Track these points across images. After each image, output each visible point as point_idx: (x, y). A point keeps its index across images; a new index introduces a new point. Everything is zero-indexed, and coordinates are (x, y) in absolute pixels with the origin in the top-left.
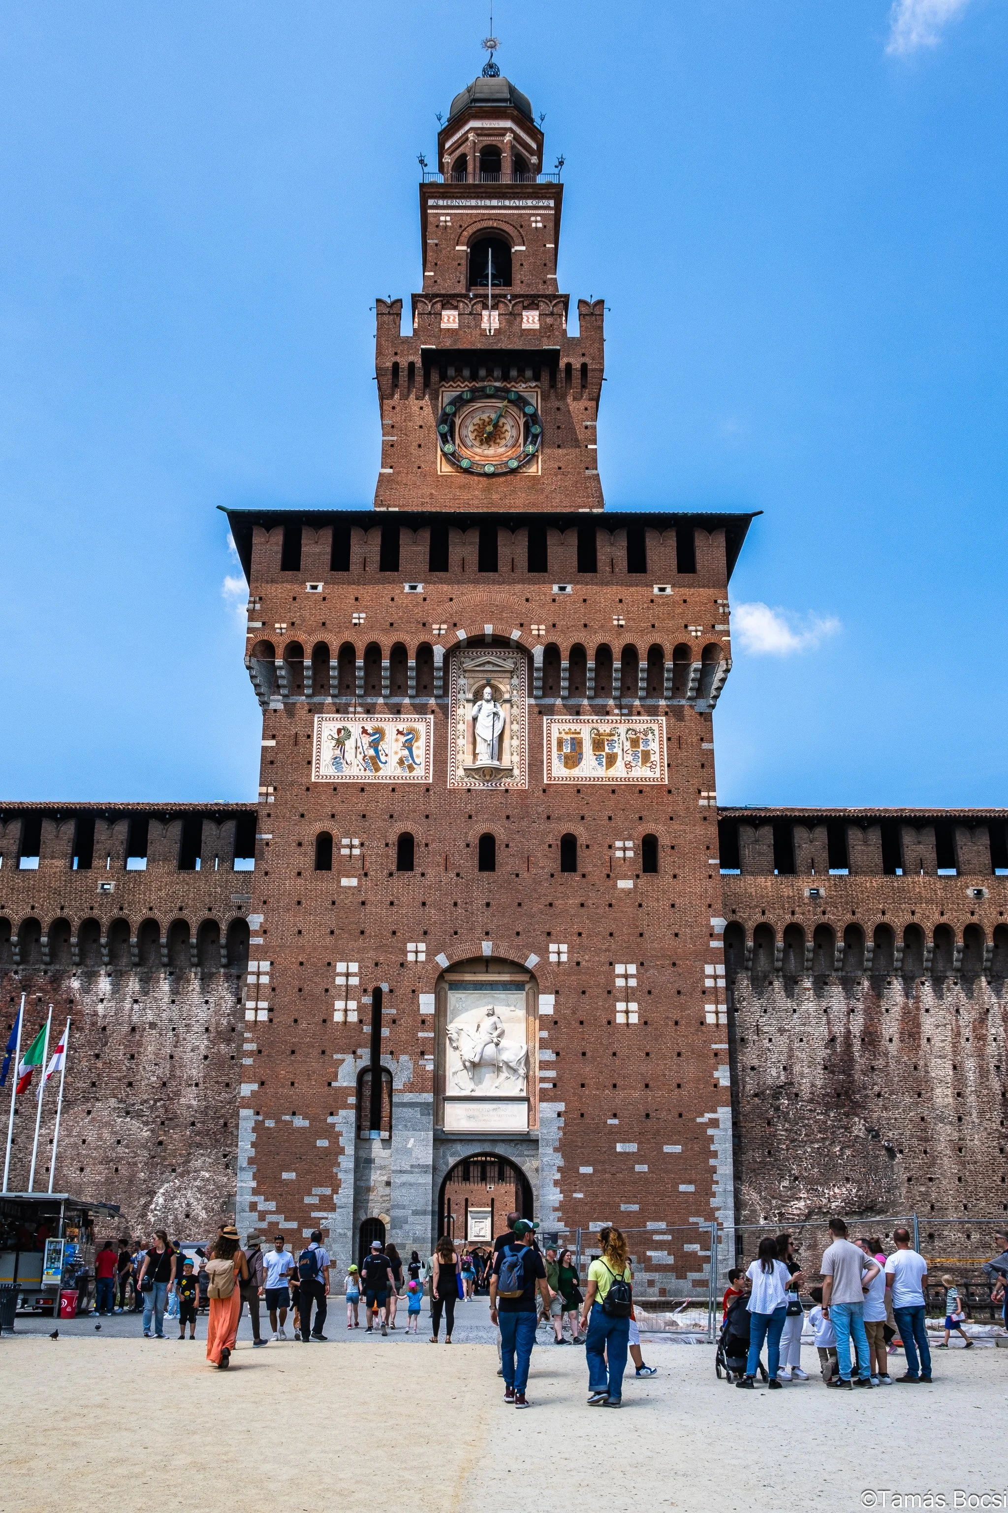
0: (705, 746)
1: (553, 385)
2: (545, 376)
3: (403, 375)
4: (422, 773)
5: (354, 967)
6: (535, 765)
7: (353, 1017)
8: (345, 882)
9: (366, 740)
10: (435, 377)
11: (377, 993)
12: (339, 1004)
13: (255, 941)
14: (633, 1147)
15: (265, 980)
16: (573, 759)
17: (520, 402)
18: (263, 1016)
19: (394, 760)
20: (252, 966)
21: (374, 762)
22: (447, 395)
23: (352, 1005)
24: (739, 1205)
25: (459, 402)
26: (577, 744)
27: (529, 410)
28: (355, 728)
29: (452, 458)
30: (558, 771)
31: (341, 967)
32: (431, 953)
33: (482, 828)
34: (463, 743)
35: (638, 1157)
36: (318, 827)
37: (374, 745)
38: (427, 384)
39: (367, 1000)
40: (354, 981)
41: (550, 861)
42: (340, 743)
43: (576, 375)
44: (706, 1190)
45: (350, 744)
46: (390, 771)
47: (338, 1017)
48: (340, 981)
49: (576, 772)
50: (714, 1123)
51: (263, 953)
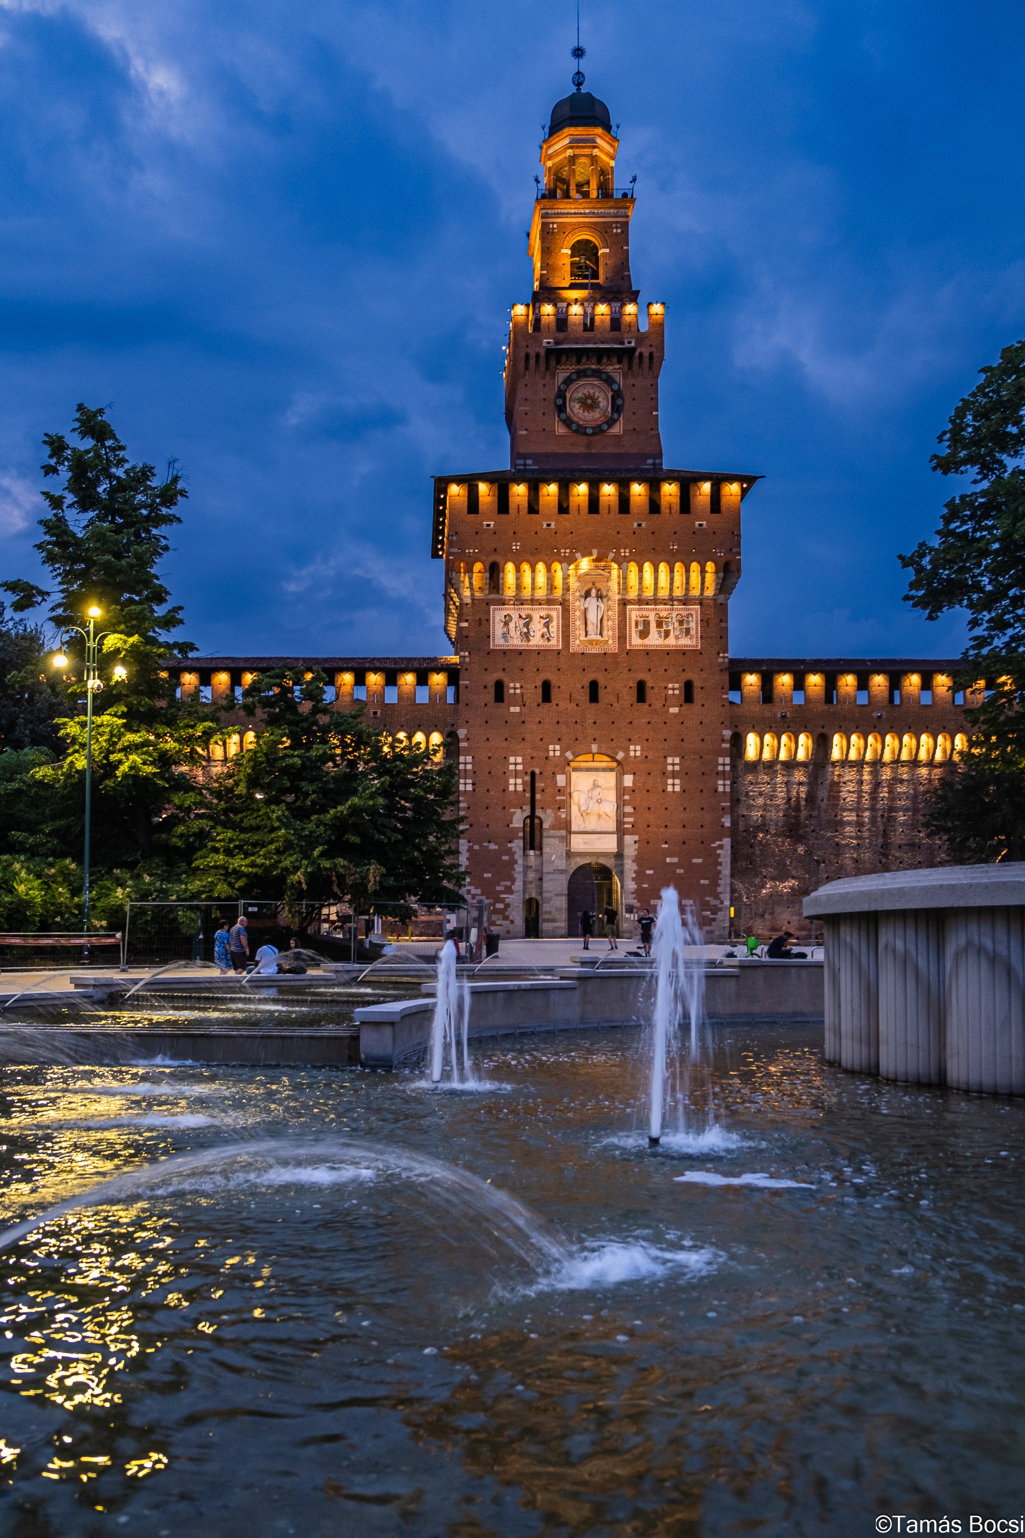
0: (723, 624)
1: (630, 368)
2: (625, 362)
3: (532, 362)
4: (556, 643)
5: (519, 760)
6: (622, 637)
7: (520, 788)
8: (512, 709)
9: (522, 622)
10: (553, 363)
11: (533, 774)
12: (512, 781)
13: (463, 744)
14: (675, 860)
15: (469, 767)
16: (644, 634)
17: (609, 381)
18: (469, 788)
19: (539, 634)
20: (462, 759)
21: (527, 636)
22: (561, 376)
23: (519, 781)
24: (733, 891)
25: (568, 381)
26: (647, 624)
27: (615, 387)
28: (515, 616)
29: (568, 422)
30: (635, 641)
31: (512, 759)
32: (563, 751)
33: (591, 677)
34: (579, 623)
35: (678, 865)
36: (496, 676)
37: (527, 625)
38: (547, 368)
39: (528, 778)
40: (520, 767)
41: (630, 696)
42: (506, 624)
43: (646, 360)
44: (715, 883)
45: (512, 625)
46: (536, 641)
47: (512, 788)
48: (512, 767)
49: (646, 641)
50: (721, 847)
51: (467, 752)
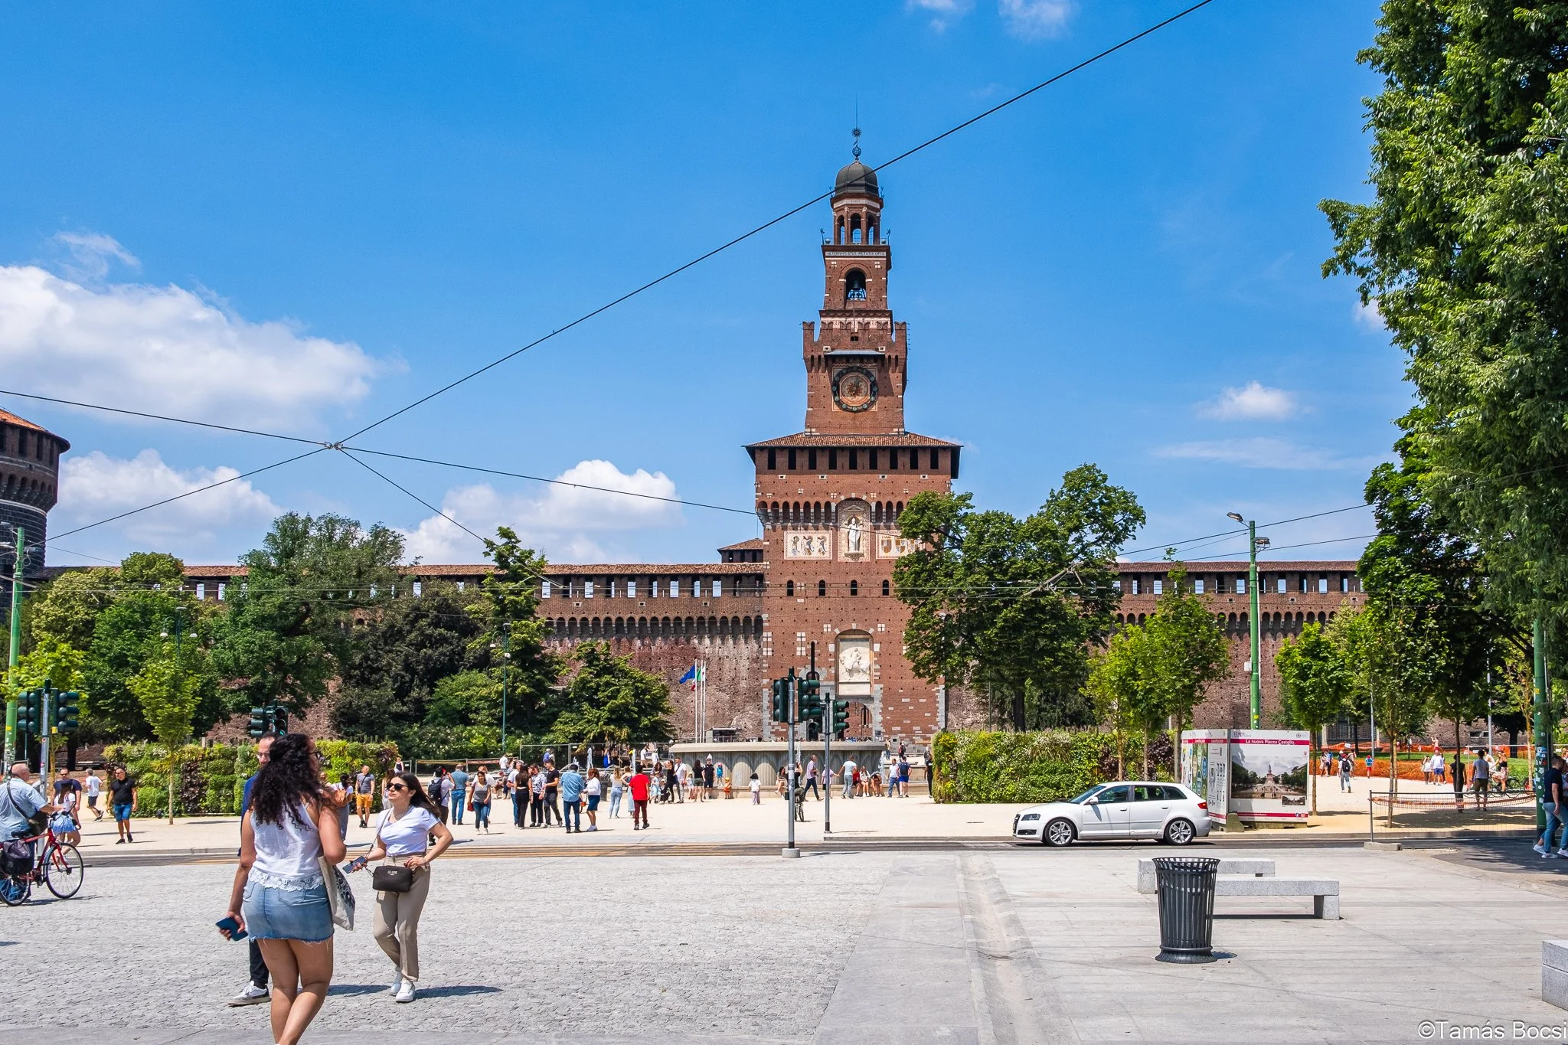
1: (883, 365)
2: (879, 362)
3: (816, 361)
4: (828, 556)
5: (804, 634)
6: (873, 551)
7: (804, 654)
8: (799, 600)
9: (805, 541)
10: (830, 362)
11: (813, 644)
12: (799, 649)
13: (765, 624)
14: (908, 700)
15: (770, 639)
16: (887, 549)
17: (868, 374)
18: (770, 654)
19: (817, 550)
20: (765, 634)
21: (809, 551)
22: (836, 371)
23: (804, 649)
24: (947, 720)
25: (841, 375)
26: (889, 542)
27: (872, 379)
28: (801, 537)
29: (839, 403)
30: (881, 554)
31: (799, 634)
32: (833, 628)
33: (852, 578)
34: (844, 542)
35: (910, 704)
36: (788, 579)
37: (809, 543)
38: (827, 365)
39: (809, 647)
40: (804, 639)
41: (879, 592)
42: (795, 543)
43: (893, 362)
44: (934, 715)
45: (799, 543)
46: (815, 555)
47: (798, 654)
48: (799, 639)
49: (888, 554)
50: (938, 691)
51: (769, 629)
